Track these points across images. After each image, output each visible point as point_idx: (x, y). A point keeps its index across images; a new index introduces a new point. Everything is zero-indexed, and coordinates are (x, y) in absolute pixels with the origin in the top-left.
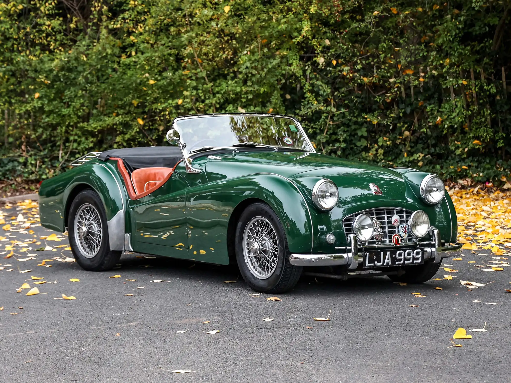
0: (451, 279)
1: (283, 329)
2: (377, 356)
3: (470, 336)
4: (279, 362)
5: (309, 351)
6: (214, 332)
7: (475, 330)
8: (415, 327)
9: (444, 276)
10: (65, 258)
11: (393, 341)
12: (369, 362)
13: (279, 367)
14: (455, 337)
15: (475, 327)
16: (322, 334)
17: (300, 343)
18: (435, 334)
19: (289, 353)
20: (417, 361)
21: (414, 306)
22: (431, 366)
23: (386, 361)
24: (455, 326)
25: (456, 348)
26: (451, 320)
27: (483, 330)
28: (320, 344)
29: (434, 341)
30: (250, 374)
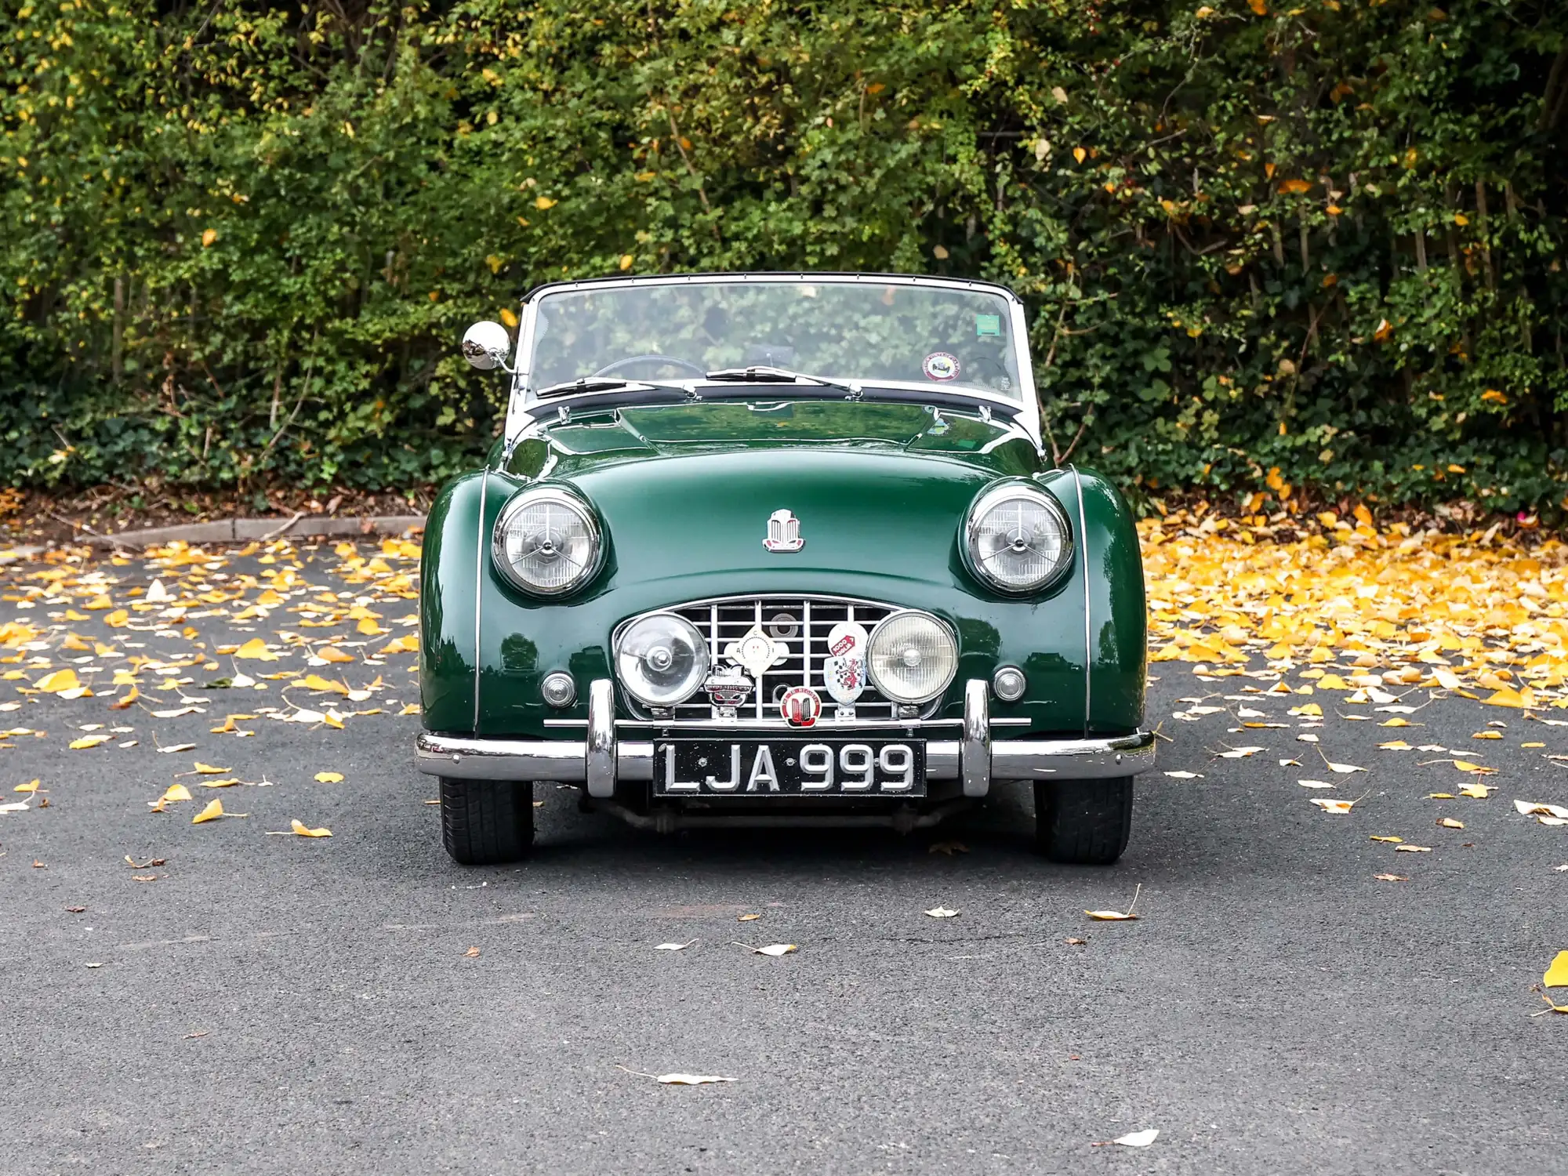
1: (994, 943)
2: (1314, 1038)
4: (999, 1055)
5: (1087, 1018)
6: (777, 950)
8: (1411, 944)
9: (1461, 786)
10: (293, 712)
11: (1351, 991)
12: (1294, 1059)
13: (1000, 1071)
14: (1549, 980)
16: (1121, 963)
17: (1055, 990)
18: (1478, 971)
19: (1028, 1024)
20: (1444, 1061)
22: (1496, 1078)
23: (1345, 1059)
24: (1534, 945)
25: (1558, 1018)
26: (1515, 924)
28: (1121, 995)
29: (1482, 992)
30: (912, 1090)
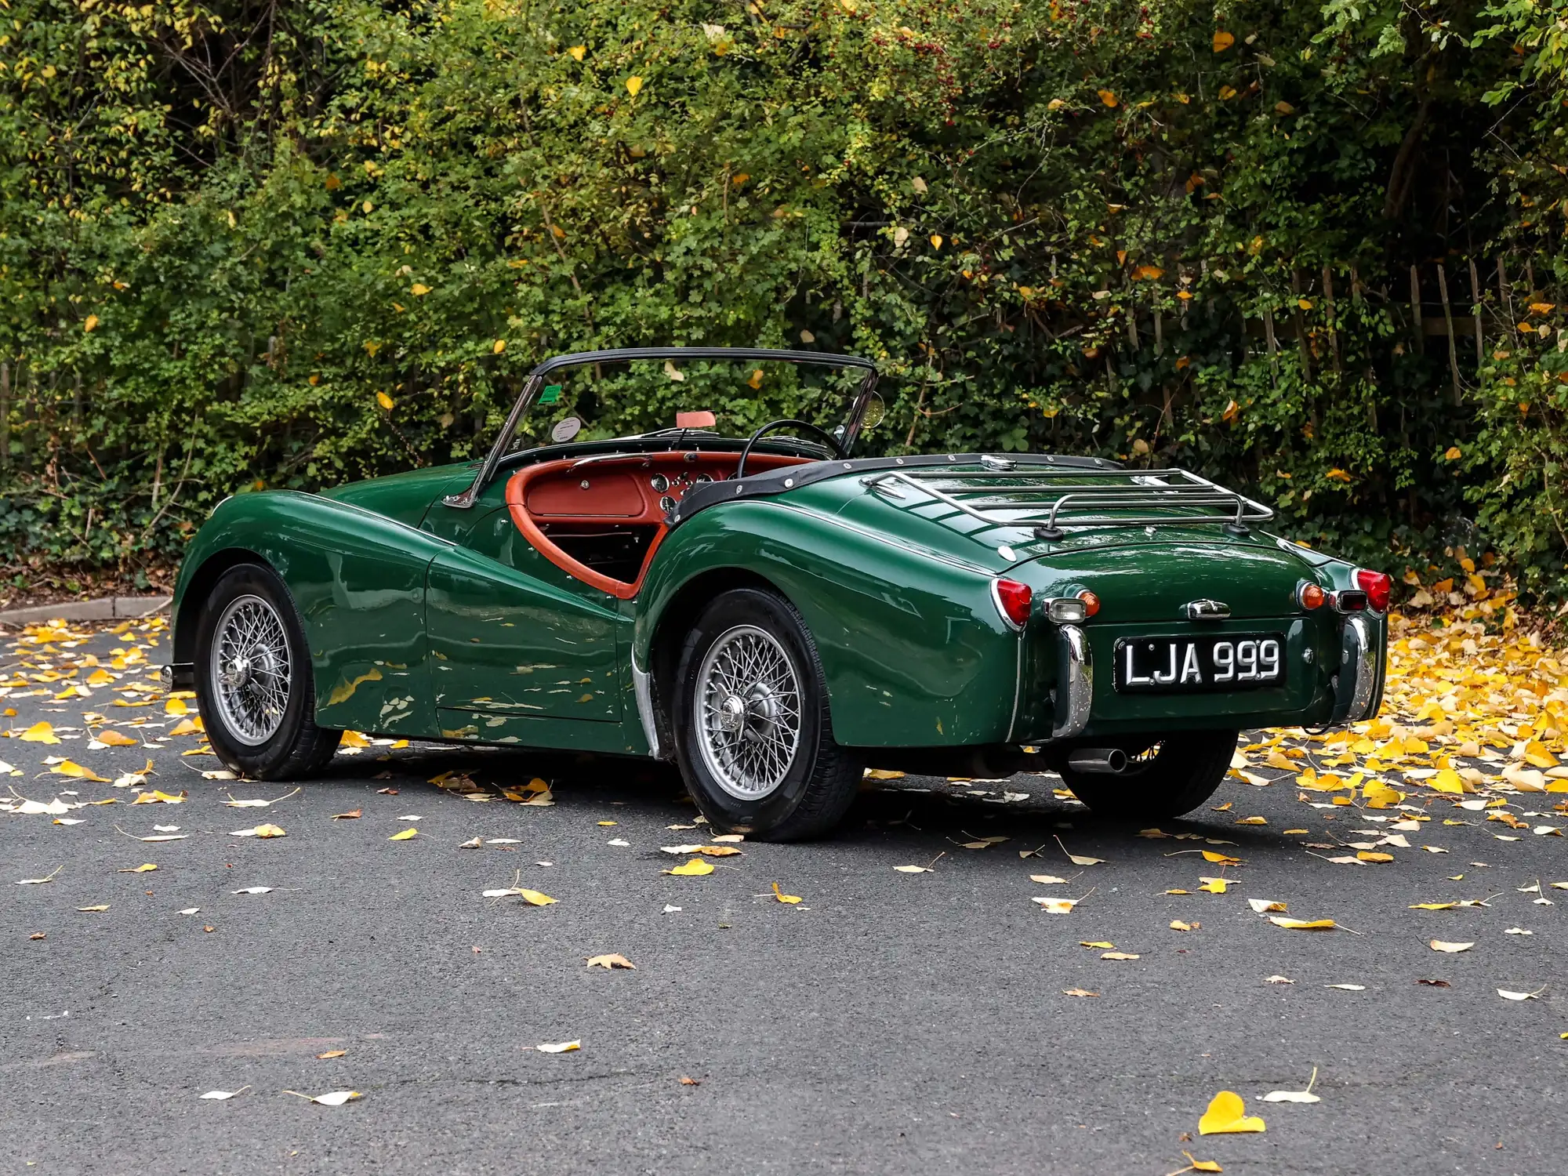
0: (1223, 889)
1: (594, 1085)
3: (1257, 1124)
7: (1275, 1096)
8: (1068, 1079)
9: (1202, 879)
11: (972, 1144)
15: (1279, 1083)
16: (725, 1110)
18: (1132, 1114)
21: (1081, 993)
24: (1207, 1080)
26: (1195, 1052)
27: (1305, 1097)
29: (1123, 1144)
